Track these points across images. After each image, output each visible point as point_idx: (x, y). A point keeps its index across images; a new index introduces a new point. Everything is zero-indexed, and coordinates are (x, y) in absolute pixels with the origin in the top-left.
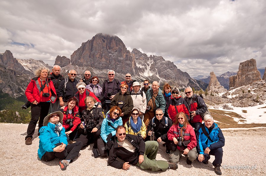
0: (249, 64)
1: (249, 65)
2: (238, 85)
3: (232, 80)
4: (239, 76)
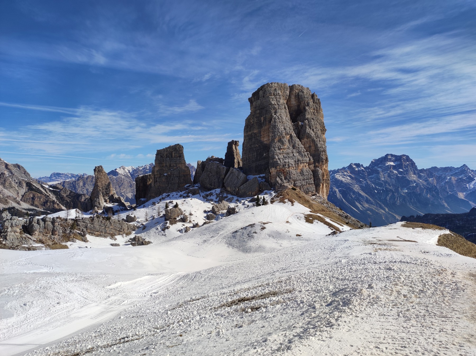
0: (173, 153)
1: (173, 155)
2: (153, 195)
3: (142, 185)
4: (155, 175)
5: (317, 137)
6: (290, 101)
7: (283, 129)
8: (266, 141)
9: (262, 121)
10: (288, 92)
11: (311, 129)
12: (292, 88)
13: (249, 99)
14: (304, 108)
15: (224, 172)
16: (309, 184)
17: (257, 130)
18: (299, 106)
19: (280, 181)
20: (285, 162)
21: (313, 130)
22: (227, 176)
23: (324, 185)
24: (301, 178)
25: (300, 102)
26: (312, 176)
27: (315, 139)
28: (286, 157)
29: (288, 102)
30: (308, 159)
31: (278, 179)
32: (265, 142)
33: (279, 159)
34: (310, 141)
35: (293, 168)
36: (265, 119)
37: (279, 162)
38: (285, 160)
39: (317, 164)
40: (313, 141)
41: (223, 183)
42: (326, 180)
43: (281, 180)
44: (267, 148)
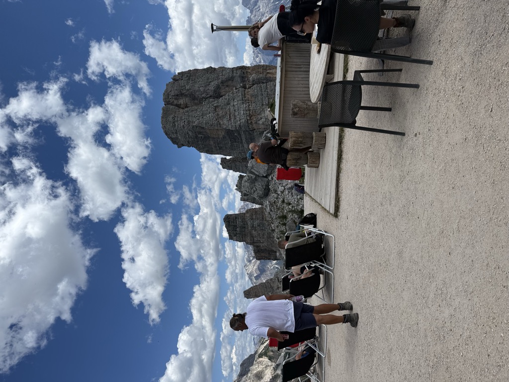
0: (233, 224)
1: (235, 224)
5: (218, 78)
6: (181, 105)
7: (210, 114)
8: (221, 132)
9: (202, 136)
10: (171, 107)
11: (209, 84)
12: (167, 103)
13: (179, 147)
14: (188, 90)
15: (252, 175)
16: (267, 88)
17: (211, 141)
18: (186, 96)
19: (263, 120)
20: (244, 114)
21: (210, 82)
22: (256, 173)
23: (268, 71)
24: (260, 97)
25: (181, 94)
26: (259, 85)
27: (220, 81)
28: (239, 112)
29: (182, 106)
30: (241, 89)
31: (261, 122)
32: (223, 133)
33: (240, 120)
34: (223, 86)
35: (250, 106)
36: (200, 133)
37: (244, 120)
38: (242, 114)
39: (246, 79)
40: (222, 82)
41: (263, 177)
42: (263, 69)
43: (261, 118)
44: (229, 132)
